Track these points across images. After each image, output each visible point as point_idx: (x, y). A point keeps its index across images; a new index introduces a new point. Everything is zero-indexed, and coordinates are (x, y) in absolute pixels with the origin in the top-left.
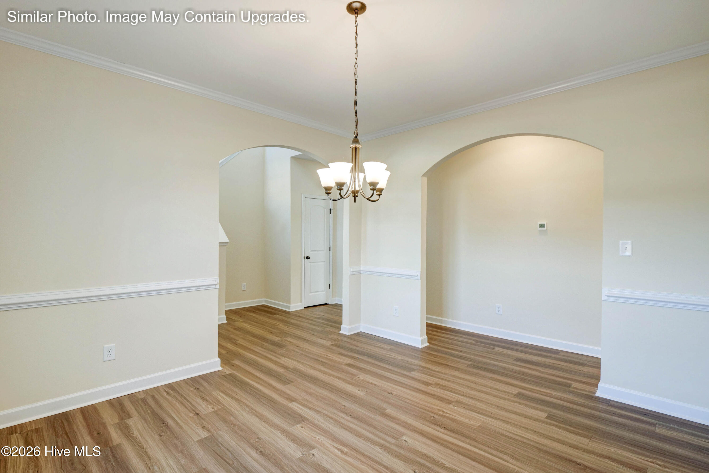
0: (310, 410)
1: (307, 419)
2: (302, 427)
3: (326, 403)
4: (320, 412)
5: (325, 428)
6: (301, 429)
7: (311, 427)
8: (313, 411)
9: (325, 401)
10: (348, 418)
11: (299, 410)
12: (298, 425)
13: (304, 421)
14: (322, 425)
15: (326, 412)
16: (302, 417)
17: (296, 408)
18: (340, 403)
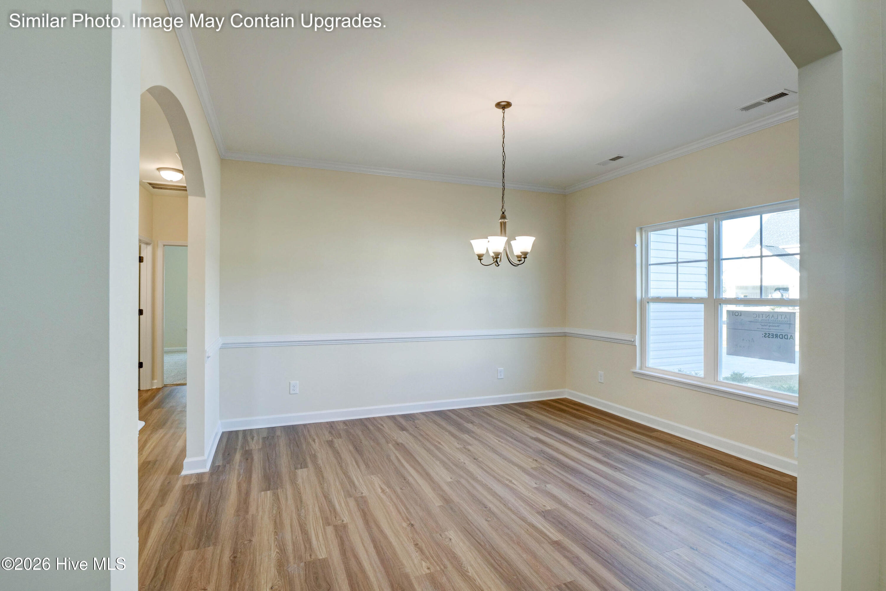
0: (533, 524)
1: (538, 513)
2: (544, 506)
3: (509, 529)
4: (520, 518)
5: (519, 501)
6: (546, 504)
7: (534, 504)
8: (529, 521)
9: (510, 533)
10: (490, 505)
11: (548, 527)
12: (550, 508)
13: (542, 511)
14: (522, 504)
15: (513, 517)
16: (544, 517)
17: (551, 530)
18: (490, 525)
